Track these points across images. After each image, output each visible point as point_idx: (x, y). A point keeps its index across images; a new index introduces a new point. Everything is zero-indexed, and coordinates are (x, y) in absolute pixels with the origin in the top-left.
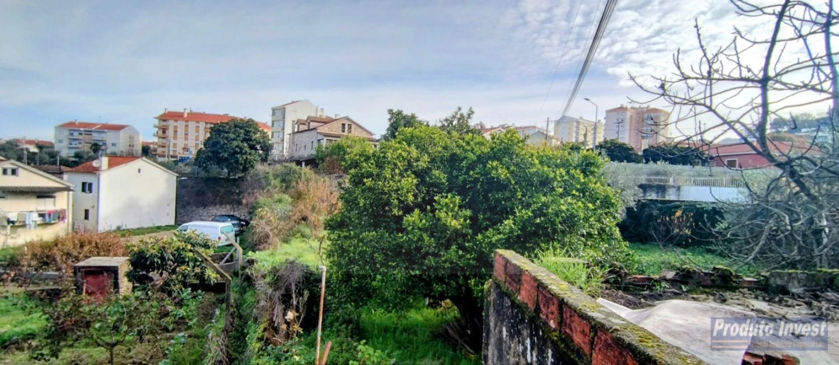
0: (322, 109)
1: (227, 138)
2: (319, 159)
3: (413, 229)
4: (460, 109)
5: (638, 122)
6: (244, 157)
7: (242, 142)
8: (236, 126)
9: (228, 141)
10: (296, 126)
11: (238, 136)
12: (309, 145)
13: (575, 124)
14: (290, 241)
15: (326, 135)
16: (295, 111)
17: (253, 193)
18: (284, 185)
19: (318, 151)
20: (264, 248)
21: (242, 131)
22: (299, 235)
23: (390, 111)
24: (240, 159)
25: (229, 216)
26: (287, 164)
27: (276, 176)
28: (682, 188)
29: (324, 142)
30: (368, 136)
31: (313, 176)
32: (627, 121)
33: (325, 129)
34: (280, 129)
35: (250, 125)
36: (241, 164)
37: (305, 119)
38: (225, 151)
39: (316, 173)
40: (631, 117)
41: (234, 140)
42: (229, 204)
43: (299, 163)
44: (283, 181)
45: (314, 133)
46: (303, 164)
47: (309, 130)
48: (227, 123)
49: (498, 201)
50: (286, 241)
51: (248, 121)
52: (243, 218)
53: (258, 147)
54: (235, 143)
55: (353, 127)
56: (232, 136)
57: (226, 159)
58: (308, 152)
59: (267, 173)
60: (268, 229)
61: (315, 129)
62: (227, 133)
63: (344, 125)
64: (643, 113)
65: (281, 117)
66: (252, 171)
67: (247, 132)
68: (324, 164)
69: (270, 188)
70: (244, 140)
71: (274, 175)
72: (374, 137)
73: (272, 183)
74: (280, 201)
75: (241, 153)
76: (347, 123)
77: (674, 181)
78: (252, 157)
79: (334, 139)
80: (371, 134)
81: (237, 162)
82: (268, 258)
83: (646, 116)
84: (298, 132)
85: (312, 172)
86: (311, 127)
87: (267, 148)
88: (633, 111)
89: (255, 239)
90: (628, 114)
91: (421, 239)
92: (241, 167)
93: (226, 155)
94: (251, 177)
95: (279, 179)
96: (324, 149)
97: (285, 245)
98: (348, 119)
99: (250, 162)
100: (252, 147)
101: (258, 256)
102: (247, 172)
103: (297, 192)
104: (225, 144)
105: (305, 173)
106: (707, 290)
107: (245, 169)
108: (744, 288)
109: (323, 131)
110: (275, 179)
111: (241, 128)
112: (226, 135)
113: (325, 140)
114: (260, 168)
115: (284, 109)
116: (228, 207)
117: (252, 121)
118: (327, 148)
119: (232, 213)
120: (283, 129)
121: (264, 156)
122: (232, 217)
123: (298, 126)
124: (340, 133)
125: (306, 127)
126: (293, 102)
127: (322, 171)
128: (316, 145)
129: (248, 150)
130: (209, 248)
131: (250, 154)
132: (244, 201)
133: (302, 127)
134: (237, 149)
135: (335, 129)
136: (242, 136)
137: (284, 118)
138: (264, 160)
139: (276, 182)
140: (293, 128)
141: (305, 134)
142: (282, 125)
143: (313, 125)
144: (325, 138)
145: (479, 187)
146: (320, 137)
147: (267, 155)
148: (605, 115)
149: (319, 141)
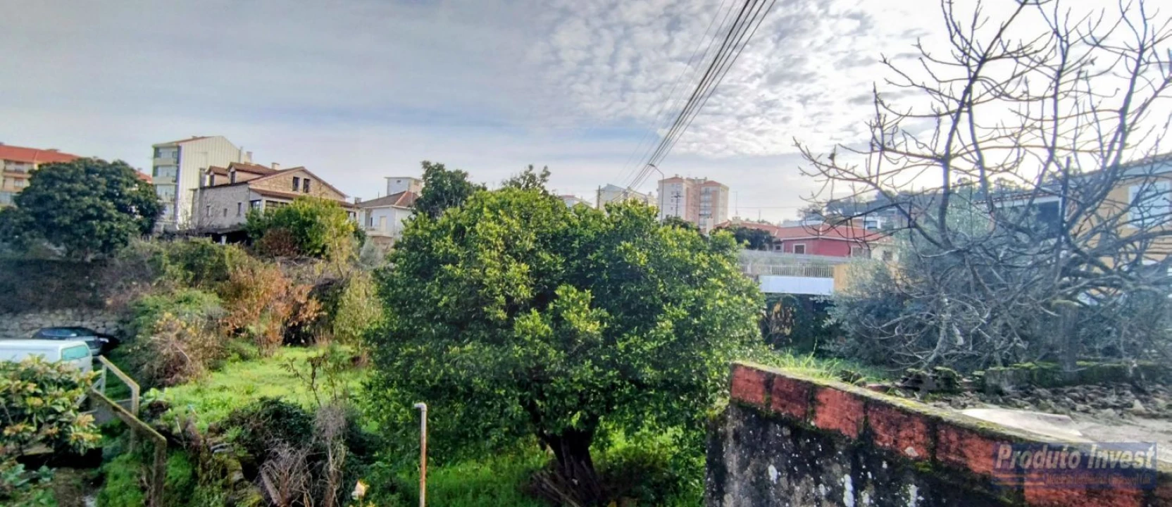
0: (249, 154)
1: (69, 191)
2: (253, 233)
3: (533, 338)
4: (531, 167)
5: (695, 197)
6: (107, 224)
7: (102, 198)
8: (89, 171)
9: (73, 197)
10: (208, 177)
11: (95, 188)
12: (233, 210)
13: (622, 195)
14: (222, 366)
15: (264, 194)
16: (206, 153)
17: (128, 288)
18: (191, 273)
19: (251, 219)
20: (177, 383)
21: (103, 180)
22: (236, 356)
23: (426, 164)
24: (99, 228)
25: (73, 329)
26: (196, 239)
27: (174, 259)
28: (760, 277)
29: (262, 206)
30: (338, 199)
31: (246, 259)
32: (684, 193)
33: (265, 184)
34: (170, 180)
35: (119, 170)
36: (100, 237)
37: (226, 166)
38: (65, 214)
39: (249, 254)
40: (688, 189)
41: (83, 194)
42: (72, 307)
43: (217, 238)
44: (190, 266)
45: (243, 189)
46: (224, 239)
47: (233, 184)
48: (70, 165)
49: (635, 296)
50: (215, 368)
51: (115, 164)
52: (101, 330)
53: (134, 209)
54: (88, 200)
55: (313, 184)
56: (79, 186)
57: (67, 229)
58: (229, 221)
59: (159, 253)
60: (182, 348)
61: (245, 183)
62: (71, 181)
63: (296, 180)
64: (700, 185)
65: (172, 161)
66: (123, 251)
67: (112, 184)
68: (263, 240)
69: (162, 278)
70: (109, 196)
71: (171, 257)
72: (347, 200)
73: (168, 270)
74: (187, 300)
75: (100, 218)
76: (302, 177)
77: (752, 269)
78: (123, 226)
79: (280, 201)
80: (343, 196)
81: (90, 232)
82: (193, 399)
83: (703, 189)
84: (212, 187)
85: (242, 252)
86: (237, 180)
87: (151, 211)
88: (690, 183)
89: (156, 367)
90: (685, 186)
91: (543, 353)
92: (100, 243)
93: (67, 221)
94: (123, 259)
95: (180, 264)
96: (261, 217)
97: (216, 374)
98: (303, 170)
99: (118, 235)
100: (122, 208)
101: (171, 397)
102: (113, 252)
103: (234, 285)
104: (65, 200)
105: (231, 255)
106: (936, 396)
107: (108, 246)
108: (966, 390)
109: (259, 188)
110: (172, 264)
111: (101, 175)
112: (67, 185)
113: (264, 202)
114: (142, 245)
115: (179, 148)
116: (69, 312)
117: (123, 164)
118: (267, 214)
119: (77, 324)
120: (176, 180)
121: (146, 224)
122: (80, 331)
123: (212, 178)
124: (290, 191)
125: (227, 180)
126: (195, 139)
127: (257, 251)
128: (246, 208)
129: (114, 213)
130: (74, 386)
131: (118, 219)
132: (109, 302)
133: (219, 180)
134: (91, 211)
135: (281, 186)
136: (102, 188)
137: (178, 162)
138: (146, 231)
139: (176, 269)
140: (202, 180)
141: (223, 190)
142: (174, 174)
143: (240, 177)
144: (264, 199)
145: (605, 276)
146: (254, 196)
147: (152, 224)
148: (657, 186)
149: (252, 203)
